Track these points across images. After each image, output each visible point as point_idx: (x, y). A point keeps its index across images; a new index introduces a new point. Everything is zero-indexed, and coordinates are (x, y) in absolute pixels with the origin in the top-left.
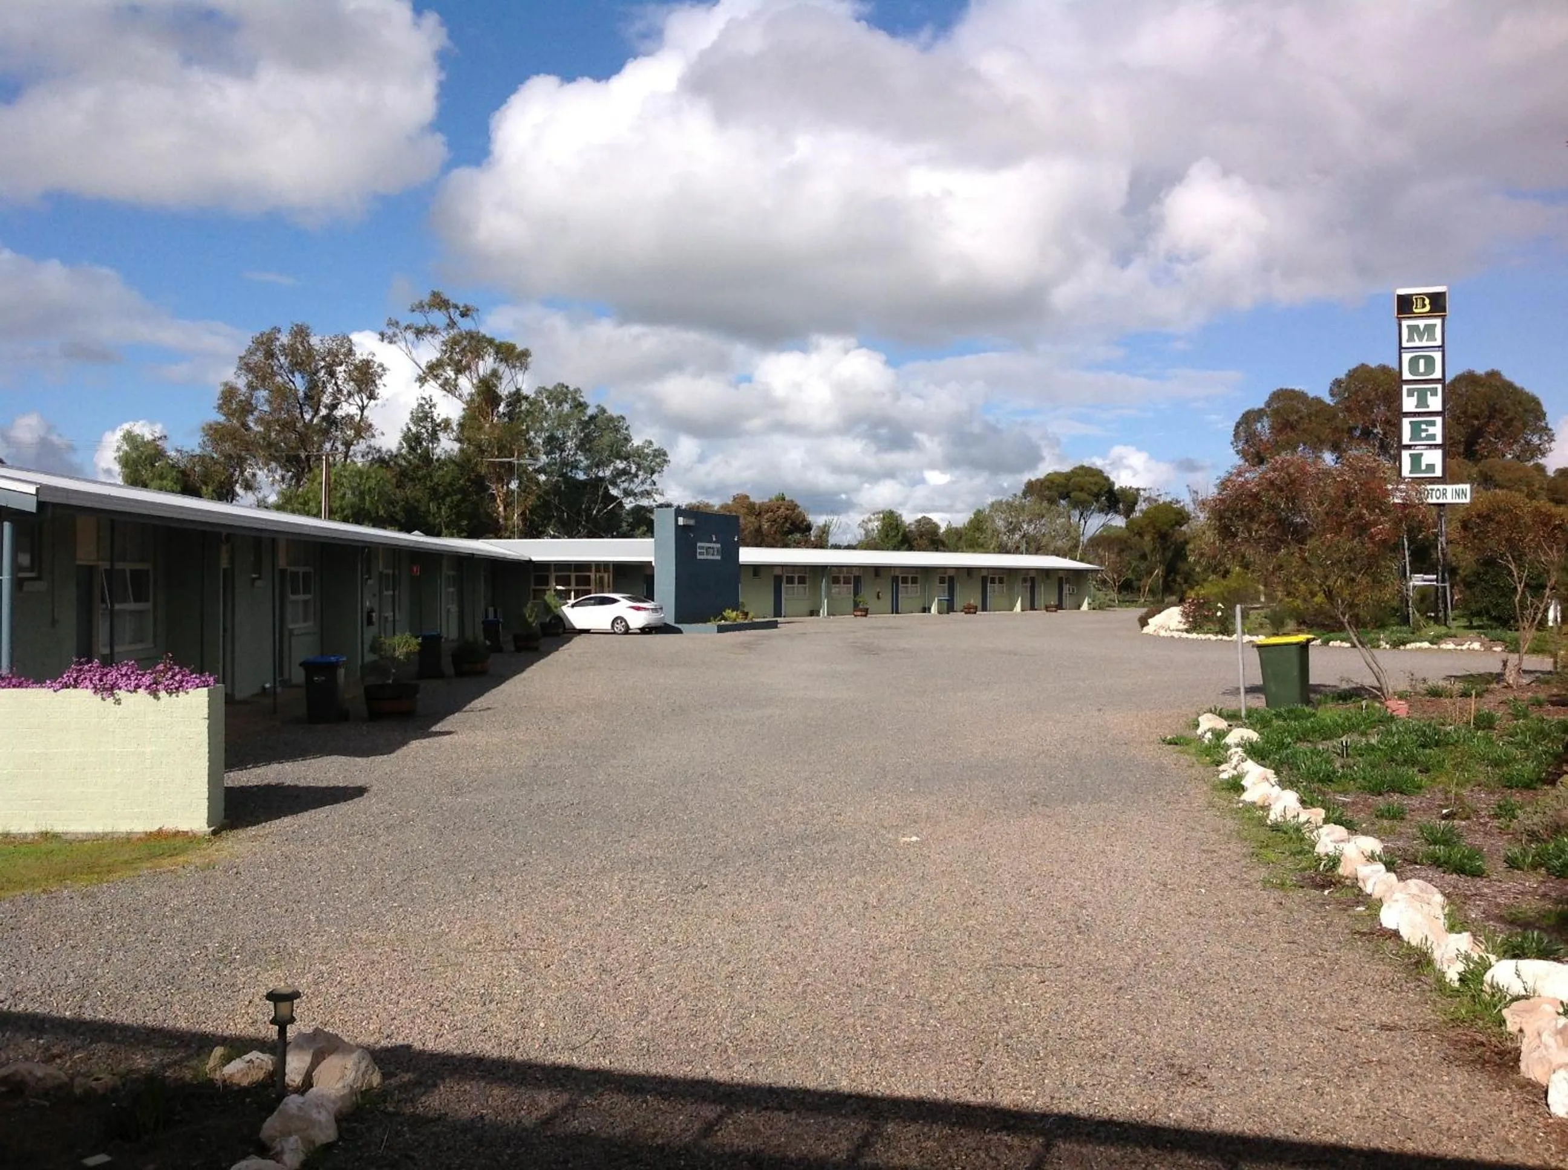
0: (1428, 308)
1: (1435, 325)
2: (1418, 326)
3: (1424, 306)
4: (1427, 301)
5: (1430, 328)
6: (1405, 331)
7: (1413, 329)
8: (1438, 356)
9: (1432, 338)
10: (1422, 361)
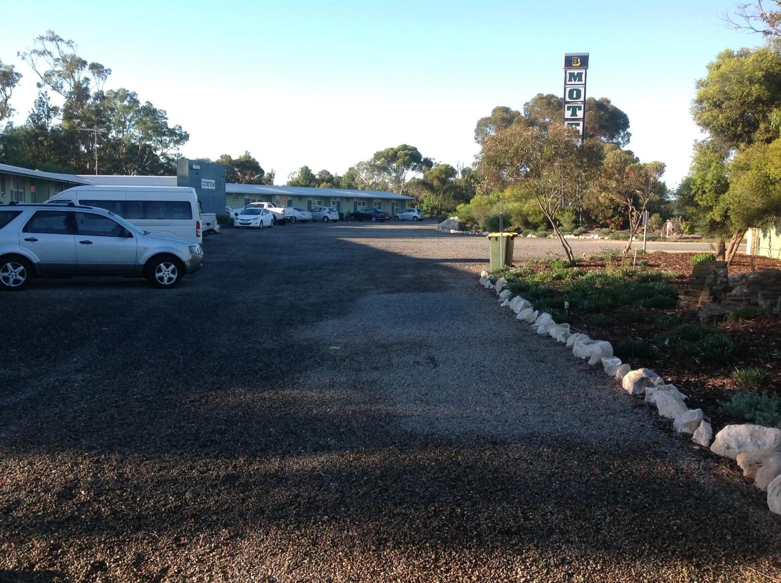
0: (579, 64)
1: (582, 73)
2: (574, 73)
3: (577, 63)
4: (579, 60)
5: (580, 75)
6: (568, 75)
7: (572, 75)
8: (582, 90)
9: (580, 80)
10: (575, 92)
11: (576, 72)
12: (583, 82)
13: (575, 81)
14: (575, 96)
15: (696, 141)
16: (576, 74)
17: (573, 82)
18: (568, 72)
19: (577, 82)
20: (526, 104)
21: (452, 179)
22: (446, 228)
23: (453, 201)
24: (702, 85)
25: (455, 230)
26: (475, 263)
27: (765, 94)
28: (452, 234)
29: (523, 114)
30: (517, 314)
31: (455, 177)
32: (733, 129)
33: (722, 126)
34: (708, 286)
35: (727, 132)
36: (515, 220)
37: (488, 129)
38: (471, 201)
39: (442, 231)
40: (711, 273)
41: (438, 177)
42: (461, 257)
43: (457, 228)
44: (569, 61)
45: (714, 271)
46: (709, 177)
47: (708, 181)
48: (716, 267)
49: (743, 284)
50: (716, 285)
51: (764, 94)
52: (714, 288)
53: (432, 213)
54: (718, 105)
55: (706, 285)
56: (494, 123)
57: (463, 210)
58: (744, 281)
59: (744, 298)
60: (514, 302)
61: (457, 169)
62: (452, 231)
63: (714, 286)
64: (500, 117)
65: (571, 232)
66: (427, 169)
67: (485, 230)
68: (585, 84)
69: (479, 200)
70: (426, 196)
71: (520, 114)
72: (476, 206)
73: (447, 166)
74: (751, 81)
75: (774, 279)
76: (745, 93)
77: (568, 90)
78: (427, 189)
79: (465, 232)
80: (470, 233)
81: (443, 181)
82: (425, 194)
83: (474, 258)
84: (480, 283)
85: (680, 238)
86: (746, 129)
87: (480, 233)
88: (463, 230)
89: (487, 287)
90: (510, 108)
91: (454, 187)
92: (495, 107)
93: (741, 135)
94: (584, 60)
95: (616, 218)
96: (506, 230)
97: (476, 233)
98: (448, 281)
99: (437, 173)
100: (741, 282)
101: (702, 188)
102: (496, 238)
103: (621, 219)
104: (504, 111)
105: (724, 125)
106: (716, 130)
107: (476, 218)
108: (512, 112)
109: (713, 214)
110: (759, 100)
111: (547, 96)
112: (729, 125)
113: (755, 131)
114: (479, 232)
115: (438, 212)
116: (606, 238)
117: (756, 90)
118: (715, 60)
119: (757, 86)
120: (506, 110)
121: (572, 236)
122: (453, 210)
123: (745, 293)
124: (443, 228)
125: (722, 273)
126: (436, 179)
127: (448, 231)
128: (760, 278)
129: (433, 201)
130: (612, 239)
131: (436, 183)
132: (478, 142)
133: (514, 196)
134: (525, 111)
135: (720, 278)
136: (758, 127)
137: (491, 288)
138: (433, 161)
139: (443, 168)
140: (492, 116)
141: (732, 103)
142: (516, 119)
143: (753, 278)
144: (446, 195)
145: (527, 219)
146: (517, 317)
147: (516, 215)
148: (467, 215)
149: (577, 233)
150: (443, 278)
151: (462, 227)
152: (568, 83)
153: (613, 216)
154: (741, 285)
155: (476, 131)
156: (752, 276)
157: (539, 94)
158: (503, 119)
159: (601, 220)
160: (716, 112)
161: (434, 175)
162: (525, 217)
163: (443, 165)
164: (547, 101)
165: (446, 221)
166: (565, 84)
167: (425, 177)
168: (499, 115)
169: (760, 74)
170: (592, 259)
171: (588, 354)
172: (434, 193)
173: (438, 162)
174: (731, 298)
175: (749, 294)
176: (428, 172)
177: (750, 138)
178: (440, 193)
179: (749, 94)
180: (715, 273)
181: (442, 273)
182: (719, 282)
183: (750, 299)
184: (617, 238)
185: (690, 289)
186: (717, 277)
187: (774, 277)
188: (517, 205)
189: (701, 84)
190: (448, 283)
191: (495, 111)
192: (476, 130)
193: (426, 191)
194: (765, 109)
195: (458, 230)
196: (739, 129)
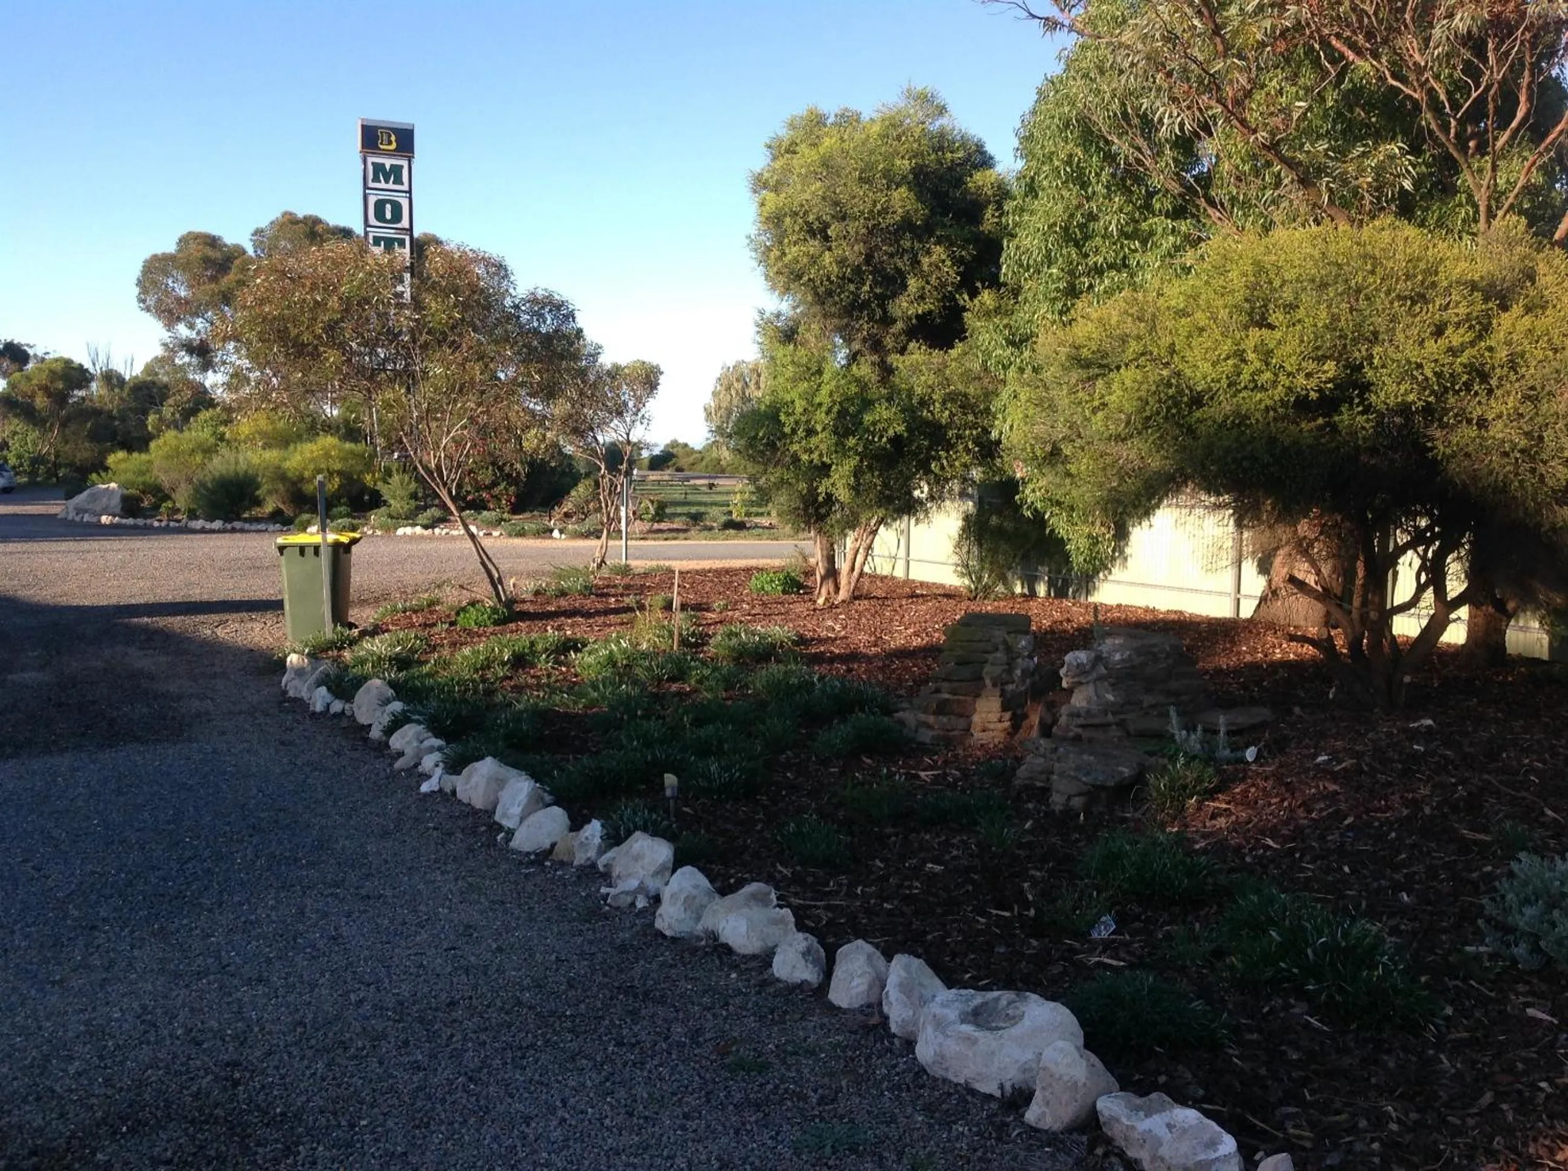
0: (394, 146)
1: (402, 167)
2: (383, 165)
3: (390, 143)
4: (393, 138)
5: (397, 170)
6: (370, 168)
7: (378, 168)
8: (405, 203)
9: (398, 181)
10: (388, 207)
11: (388, 163)
12: (405, 187)
13: (387, 182)
14: (388, 216)
15: (761, 313)
16: (388, 167)
17: (383, 185)
18: (371, 160)
19: (391, 186)
20: (258, 232)
21: (81, 393)
22: (86, 511)
23: (87, 444)
24: (765, 186)
25: (114, 516)
26: (226, 616)
27: (920, 212)
28: (105, 526)
29: (250, 251)
30: (510, 833)
31: (87, 387)
32: (852, 287)
33: (829, 279)
34: (994, 685)
35: (839, 295)
36: (269, 492)
37: (170, 282)
38: (153, 445)
39: (77, 519)
40: (997, 649)
41: (45, 389)
42: (170, 598)
43: (118, 510)
44: (371, 137)
45: (1005, 642)
46: (823, 397)
47: (820, 405)
48: (1009, 633)
49: (1101, 678)
50: (1013, 682)
51: (917, 211)
52: (1010, 687)
53: (33, 473)
54: (818, 231)
55: (988, 682)
56: (186, 267)
57: (123, 466)
58: (1103, 670)
59: (1110, 717)
60: (475, 779)
61: (92, 370)
62: (105, 519)
63: (1007, 683)
64: (199, 255)
65: (410, 518)
66: (13, 367)
67: (192, 515)
68: (410, 192)
69: (174, 442)
70: (15, 433)
71: (244, 252)
72: (168, 457)
73: (68, 362)
74: (892, 181)
75: (1170, 661)
76: (879, 207)
77: (372, 200)
78: (16, 416)
79: (140, 522)
80: (156, 524)
81: (60, 399)
82: (12, 428)
83: (205, 598)
84: (285, 692)
85: (650, 531)
86: (878, 291)
87: (182, 524)
88: (135, 517)
89: (319, 707)
90: (219, 238)
91: (88, 413)
92: (185, 232)
93: (866, 305)
94: (405, 140)
95: (502, 487)
96: (246, 515)
97: (172, 524)
98: (173, 688)
99: (44, 378)
100: (1094, 675)
101: (808, 422)
102: (302, 549)
103: (512, 489)
104: (206, 244)
105: (833, 278)
106: (815, 288)
107: (166, 485)
108: (226, 245)
109: (833, 485)
110: (907, 225)
111: (305, 218)
112: (843, 278)
113: (894, 295)
114: (179, 521)
115: (48, 470)
116: (496, 533)
117: (902, 200)
118: (784, 133)
119: (903, 190)
120: (212, 242)
121: (418, 530)
122: (101, 467)
123: (1113, 704)
124: (79, 511)
125: (1024, 648)
126: (40, 393)
127: (94, 520)
128: (1137, 661)
129: (35, 444)
130: (510, 535)
131: (41, 402)
132: (148, 309)
133: (263, 434)
134: (255, 247)
135: (1019, 660)
136: (905, 287)
137: (332, 711)
138: (31, 352)
139: (58, 367)
140: (179, 251)
141: (852, 227)
142: (237, 262)
143: (1122, 661)
144: (67, 431)
145: (300, 490)
146: (514, 844)
147: (273, 480)
148: (140, 479)
149: (425, 522)
150: (152, 678)
151: (130, 506)
152: (371, 185)
153: (494, 484)
154: (1095, 681)
155: (139, 283)
156: (1118, 657)
157: (285, 214)
158: (207, 261)
159: (468, 493)
160: (814, 246)
161: (34, 382)
162: (294, 483)
163: (56, 360)
164: (308, 230)
165: (86, 493)
166: (366, 187)
167: (12, 386)
168: (196, 251)
169: (904, 165)
170: (537, 593)
171: (1012, 1076)
172: (35, 425)
173: (40, 354)
174: (1081, 721)
175: (1123, 705)
176: (17, 375)
177: (885, 312)
178: (52, 425)
179: (885, 211)
180: (1008, 649)
181: (141, 660)
182: (1018, 672)
183: (1123, 720)
184: (521, 534)
185: (946, 696)
186: (1013, 659)
187: (1168, 655)
188: (272, 455)
189: (760, 183)
190: (179, 698)
191: (184, 241)
192: (139, 281)
193: (16, 421)
194: (917, 245)
195: (121, 517)
196: (866, 288)
